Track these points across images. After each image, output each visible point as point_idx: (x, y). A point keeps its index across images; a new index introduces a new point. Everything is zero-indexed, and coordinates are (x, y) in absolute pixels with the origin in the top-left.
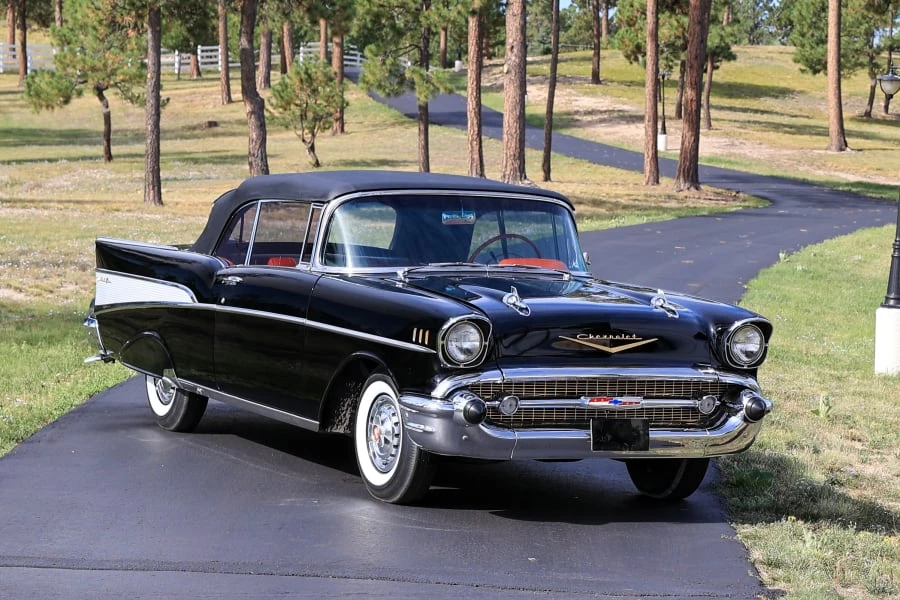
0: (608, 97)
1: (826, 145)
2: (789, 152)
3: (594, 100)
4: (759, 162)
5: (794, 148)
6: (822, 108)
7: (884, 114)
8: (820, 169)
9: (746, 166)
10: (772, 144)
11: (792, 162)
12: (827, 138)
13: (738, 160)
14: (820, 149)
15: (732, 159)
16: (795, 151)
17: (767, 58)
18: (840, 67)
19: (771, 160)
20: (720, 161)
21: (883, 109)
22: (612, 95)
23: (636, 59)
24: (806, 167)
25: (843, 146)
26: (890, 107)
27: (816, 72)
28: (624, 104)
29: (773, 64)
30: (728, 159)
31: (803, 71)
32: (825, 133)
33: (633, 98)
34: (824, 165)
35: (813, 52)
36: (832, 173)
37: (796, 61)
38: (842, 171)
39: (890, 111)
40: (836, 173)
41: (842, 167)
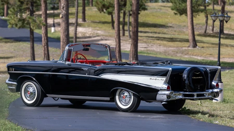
0: (90, 28)
1: (188, 45)
2: (172, 49)
3: (84, 29)
4: (160, 53)
5: (174, 47)
6: (185, 30)
7: (212, 32)
8: (186, 55)
9: (155, 54)
10: (165, 46)
11: (174, 53)
12: (188, 43)
13: (151, 52)
14: (185, 47)
15: (149, 52)
16: (175, 48)
17: (159, 9)
18: (192, 12)
19: (165, 52)
20: (144, 53)
21: (211, 30)
22: (92, 27)
23: (103, 11)
24: (180, 55)
25: (195, 46)
26: (214, 29)
27: (181, 14)
28: (98, 30)
29: (162, 11)
30: (147, 52)
31: (176, 14)
32: (187, 41)
33: (101, 28)
34: (187, 53)
35: (180, 5)
36: (191, 56)
37: (172, 9)
38: (196, 55)
39: (214, 31)
40: (193, 57)
41: (195, 54)
